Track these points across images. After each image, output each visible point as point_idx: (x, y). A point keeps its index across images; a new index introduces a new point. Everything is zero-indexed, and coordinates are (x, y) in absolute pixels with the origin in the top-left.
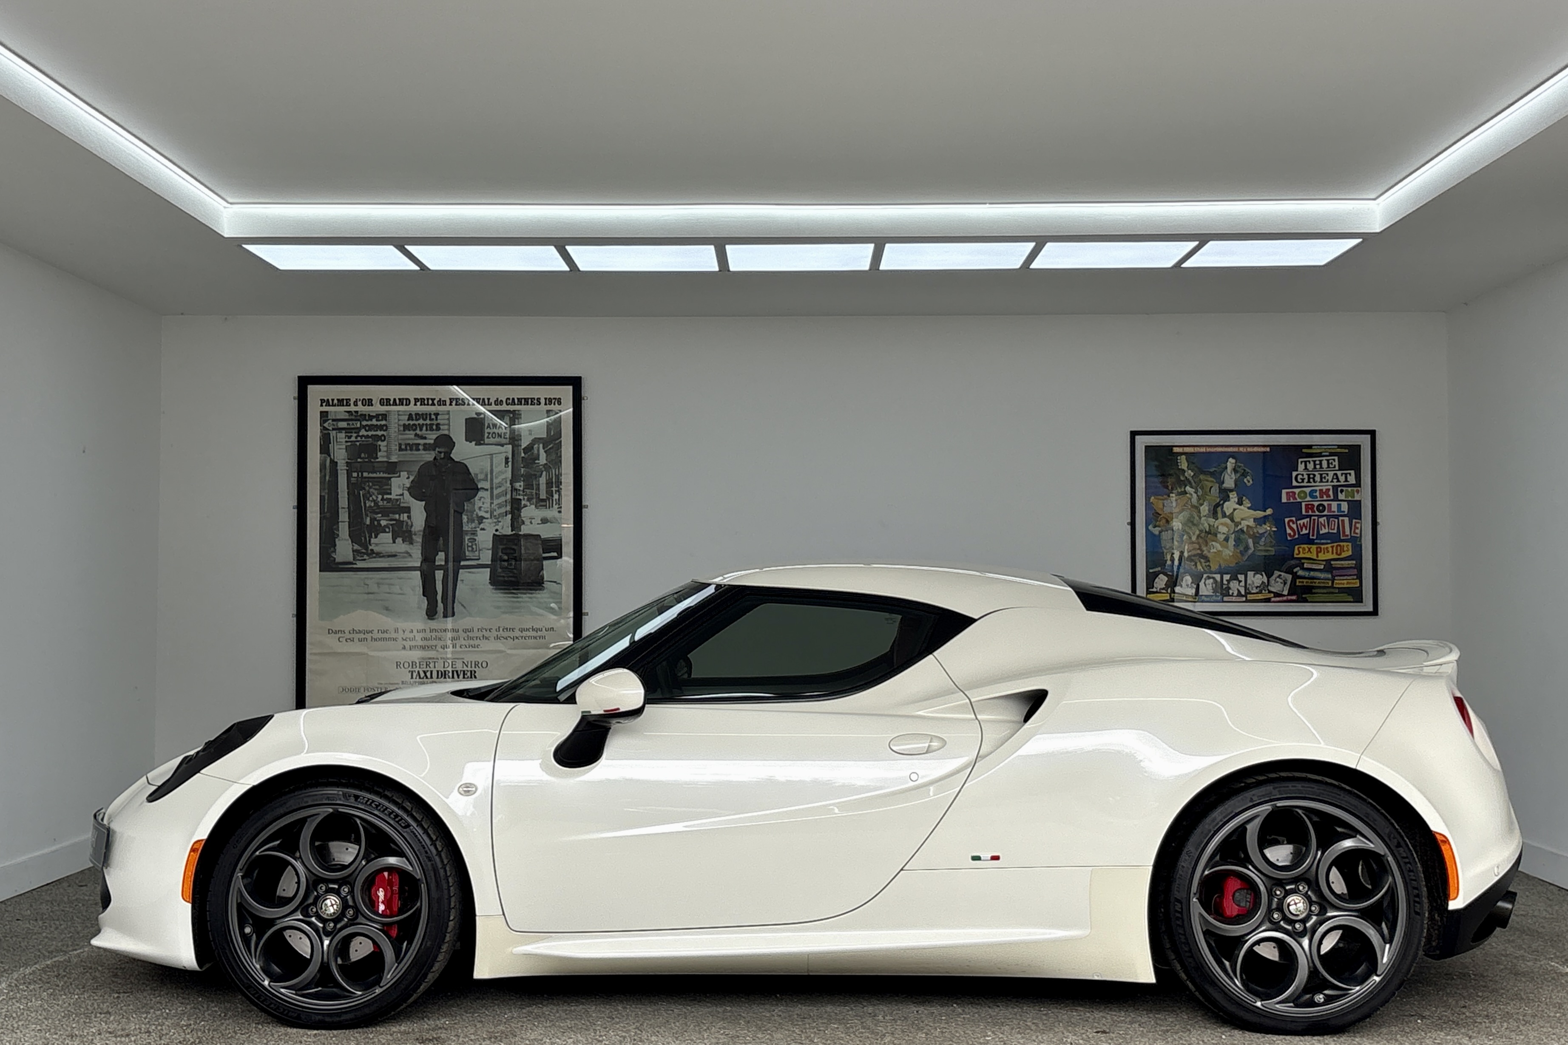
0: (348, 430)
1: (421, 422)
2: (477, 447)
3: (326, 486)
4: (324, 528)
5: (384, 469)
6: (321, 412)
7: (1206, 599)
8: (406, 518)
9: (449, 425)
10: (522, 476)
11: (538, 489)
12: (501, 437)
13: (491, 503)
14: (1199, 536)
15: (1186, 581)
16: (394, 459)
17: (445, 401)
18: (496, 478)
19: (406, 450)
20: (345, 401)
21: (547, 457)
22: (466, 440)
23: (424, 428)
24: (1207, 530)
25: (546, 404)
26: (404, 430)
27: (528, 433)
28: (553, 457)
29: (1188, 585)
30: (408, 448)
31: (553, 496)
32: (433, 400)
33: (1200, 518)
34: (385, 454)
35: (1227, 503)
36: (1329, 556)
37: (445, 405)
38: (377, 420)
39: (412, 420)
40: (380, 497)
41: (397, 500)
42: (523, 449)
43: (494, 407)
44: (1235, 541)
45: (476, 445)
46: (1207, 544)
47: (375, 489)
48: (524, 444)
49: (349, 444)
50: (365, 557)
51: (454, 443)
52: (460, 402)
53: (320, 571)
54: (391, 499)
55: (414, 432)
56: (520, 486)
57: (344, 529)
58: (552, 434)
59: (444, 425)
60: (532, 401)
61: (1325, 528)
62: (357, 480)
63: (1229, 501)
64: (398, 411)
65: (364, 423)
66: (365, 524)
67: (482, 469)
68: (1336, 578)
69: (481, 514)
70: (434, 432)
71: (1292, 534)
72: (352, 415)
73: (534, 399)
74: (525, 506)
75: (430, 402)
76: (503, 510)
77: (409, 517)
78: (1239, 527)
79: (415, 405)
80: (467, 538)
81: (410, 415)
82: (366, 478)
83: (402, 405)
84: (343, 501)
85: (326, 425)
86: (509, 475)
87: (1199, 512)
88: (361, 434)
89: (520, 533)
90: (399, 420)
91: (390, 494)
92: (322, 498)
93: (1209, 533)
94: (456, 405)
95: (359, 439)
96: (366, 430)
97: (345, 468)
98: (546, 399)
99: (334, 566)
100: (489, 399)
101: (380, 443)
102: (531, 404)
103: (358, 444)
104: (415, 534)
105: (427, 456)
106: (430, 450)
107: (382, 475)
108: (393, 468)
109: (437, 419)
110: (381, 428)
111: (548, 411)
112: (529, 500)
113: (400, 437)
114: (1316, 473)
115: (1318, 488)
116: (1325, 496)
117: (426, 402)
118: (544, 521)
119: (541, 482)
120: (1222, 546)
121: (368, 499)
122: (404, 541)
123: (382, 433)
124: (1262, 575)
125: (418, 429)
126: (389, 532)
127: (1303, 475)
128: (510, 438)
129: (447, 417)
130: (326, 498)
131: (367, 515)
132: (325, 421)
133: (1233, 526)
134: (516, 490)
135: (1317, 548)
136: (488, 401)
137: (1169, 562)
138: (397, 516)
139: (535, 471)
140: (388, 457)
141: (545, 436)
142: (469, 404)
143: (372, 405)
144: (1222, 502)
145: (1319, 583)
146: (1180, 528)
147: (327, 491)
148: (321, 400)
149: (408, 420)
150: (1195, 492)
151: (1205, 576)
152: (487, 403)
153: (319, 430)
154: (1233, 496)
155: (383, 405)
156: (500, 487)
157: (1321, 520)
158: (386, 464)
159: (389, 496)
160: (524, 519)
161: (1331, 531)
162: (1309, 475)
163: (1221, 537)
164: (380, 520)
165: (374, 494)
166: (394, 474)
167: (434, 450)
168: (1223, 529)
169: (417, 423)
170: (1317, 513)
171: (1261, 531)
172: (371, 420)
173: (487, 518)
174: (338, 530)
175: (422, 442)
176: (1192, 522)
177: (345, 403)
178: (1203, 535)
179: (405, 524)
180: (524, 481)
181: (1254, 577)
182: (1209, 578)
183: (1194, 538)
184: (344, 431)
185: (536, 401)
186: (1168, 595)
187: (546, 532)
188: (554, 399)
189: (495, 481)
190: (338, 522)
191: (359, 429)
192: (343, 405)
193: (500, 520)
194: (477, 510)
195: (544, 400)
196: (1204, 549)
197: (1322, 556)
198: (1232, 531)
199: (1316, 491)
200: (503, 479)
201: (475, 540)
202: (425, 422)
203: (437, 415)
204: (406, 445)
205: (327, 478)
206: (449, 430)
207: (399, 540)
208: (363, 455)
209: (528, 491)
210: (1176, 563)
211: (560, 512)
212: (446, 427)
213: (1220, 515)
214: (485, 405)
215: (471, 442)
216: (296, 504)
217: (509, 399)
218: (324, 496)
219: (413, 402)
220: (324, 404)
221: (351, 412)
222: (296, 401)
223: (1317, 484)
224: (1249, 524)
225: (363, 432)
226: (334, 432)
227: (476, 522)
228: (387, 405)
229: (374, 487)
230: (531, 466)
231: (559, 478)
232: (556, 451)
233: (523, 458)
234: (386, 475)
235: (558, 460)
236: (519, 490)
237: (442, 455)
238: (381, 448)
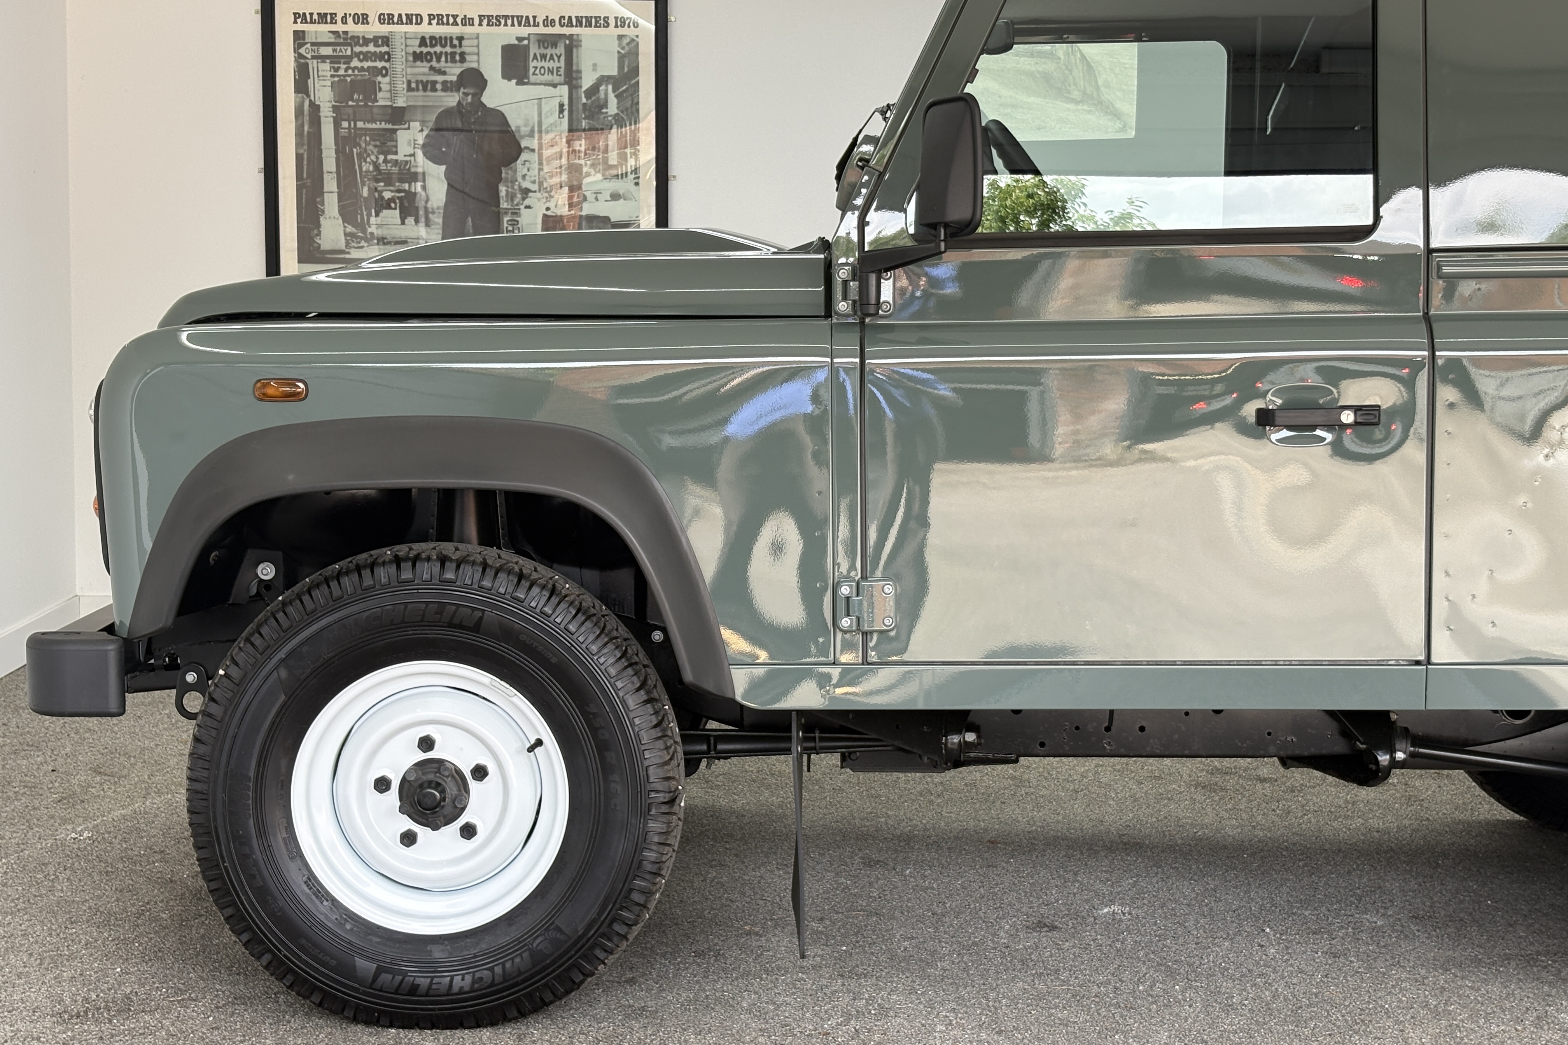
0: (334, 60)
1: (438, 49)
2: (518, 87)
3: (306, 138)
4: (304, 201)
5: (387, 117)
6: (296, 33)
8: (419, 189)
9: (478, 54)
10: (584, 131)
11: (606, 151)
12: (552, 74)
13: (540, 170)
16: (401, 103)
17: (472, 19)
18: (547, 132)
19: (418, 90)
20: (329, 17)
21: (618, 103)
22: (504, 76)
23: (443, 59)
25: (616, 26)
26: (415, 60)
27: (591, 68)
28: (628, 104)
30: (421, 87)
31: (626, 161)
32: (455, 17)
34: (388, 95)
37: (473, 25)
38: (376, 45)
39: (426, 46)
40: (382, 157)
41: (407, 162)
42: (585, 92)
43: (542, 30)
45: (517, 84)
47: (375, 146)
48: (587, 82)
49: (336, 79)
50: (363, 243)
51: (486, 81)
52: (494, 21)
53: (300, 261)
54: (397, 160)
55: (428, 65)
56: (581, 146)
57: (331, 203)
58: (626, 70)
59: (469, 54)
60: (597, 22)
62: (350, 132)
64: (406, 33)
65: (357, 49)
66: (361, 196)
67: (528, 120)
69: (526, 184)
70: (458, 64)
72: (339, 36)
73: (600, 17)
74: (588, 175)
75: (451, 20)
76: (556, 180)
77: (424, 188)
79: (430, 24)
80: (506, 219)
81: (423, 39)
82: (361, 129)
83: (411, 23)
84: (330, 163)
85: (302, 51)
86: (563, 128)
88: (352, 65)
89: (584, 213)
90: (406, 46)
91: (396, 153)
92: (299, 158)
94: (488, 25)
95: (350, 72)
96: (361, 61)
97: (331, 114)
98: (616, 18)
99: (318, 255)
100: (535, 17)
101: (379, 78)
102: (596, 26)
103: (349, 79)
104: (433, 213)
105: (450, 99)
106: (451, 91)
107: (383, 125)
108: (398, 116)
109: (460, 46)
110: (381, 57)
111: (620, 37)
112: (593, 165)
113: (409, 70)
117: (445, 20)
118: (615, 197)
119: (610, 143)
121: (365, 161)
122: (417, 221)
123: (383, 64)
125: (434, 59)
126: (395, 209)
128: (566, 77)
129: (475, 42)
130: (305, 156)
131: (363, 184)
132: (301, 46)
134: (574, 151)
136: (534, 21)
138: (406, 186)
139: (603, 124)
140: (391, 99)
141: (614, 72)
142: (506, 25)
143: (368, 23)
147: (305, 147)
148: (295, 14)
149: (420, 46)
152: (532, 23)
153: (293, 59)
155: (384, 23)
156: (552, 146)
158: (390, 111)
159: (394, 157)
160: (586, 193)
164: (382, 192)
165: (373, 152)
166: (401, 124)
167: (458, 90)
169: (432, 50)
172: (367, 46)
173: (535, 192)
174: (323, 205)
175: (440, 78)
177: (329, 20)
179: (418, 196)
180: (584, 138)
184: (328, 61)
185: (602, 22)
187: (617, 212)
188: (628, 18)
189: (544, 138)
190: (322, 193)
191: (348, 59)
192: (326, 23)
193: (553, 193)
194: (520, 179)
195: (614, 20)
200: (556, 136)
201: (517, 221)
202: (444, 50)
203: (461, 39)
204: (417, 82)
205: (306, 128)
206: (478, 61)
207: (410, 220)
208: (356, 96)
209: (592, 153)
211: (637, 184)
212: (475, 58)
214: (529, 26)
215: (509, 80)
216: (262, 166)
217: (564, 17)
218: (302, 155)
219: (426, 19)
220: (299, 20)
221: (337, 32)
222: (259, 16)
225: (355, 63)
226: (315, 61)
227: (519, 196)
228: (389, 23)
229: (373, 143)
230: (596, 116)
231: (635, 135)
232: (632, 95)
233: (584, 104)
234: (390, 126)
235: (634, 109)
236: (579, 151)
237: (469, 98)
238: (381, 85)
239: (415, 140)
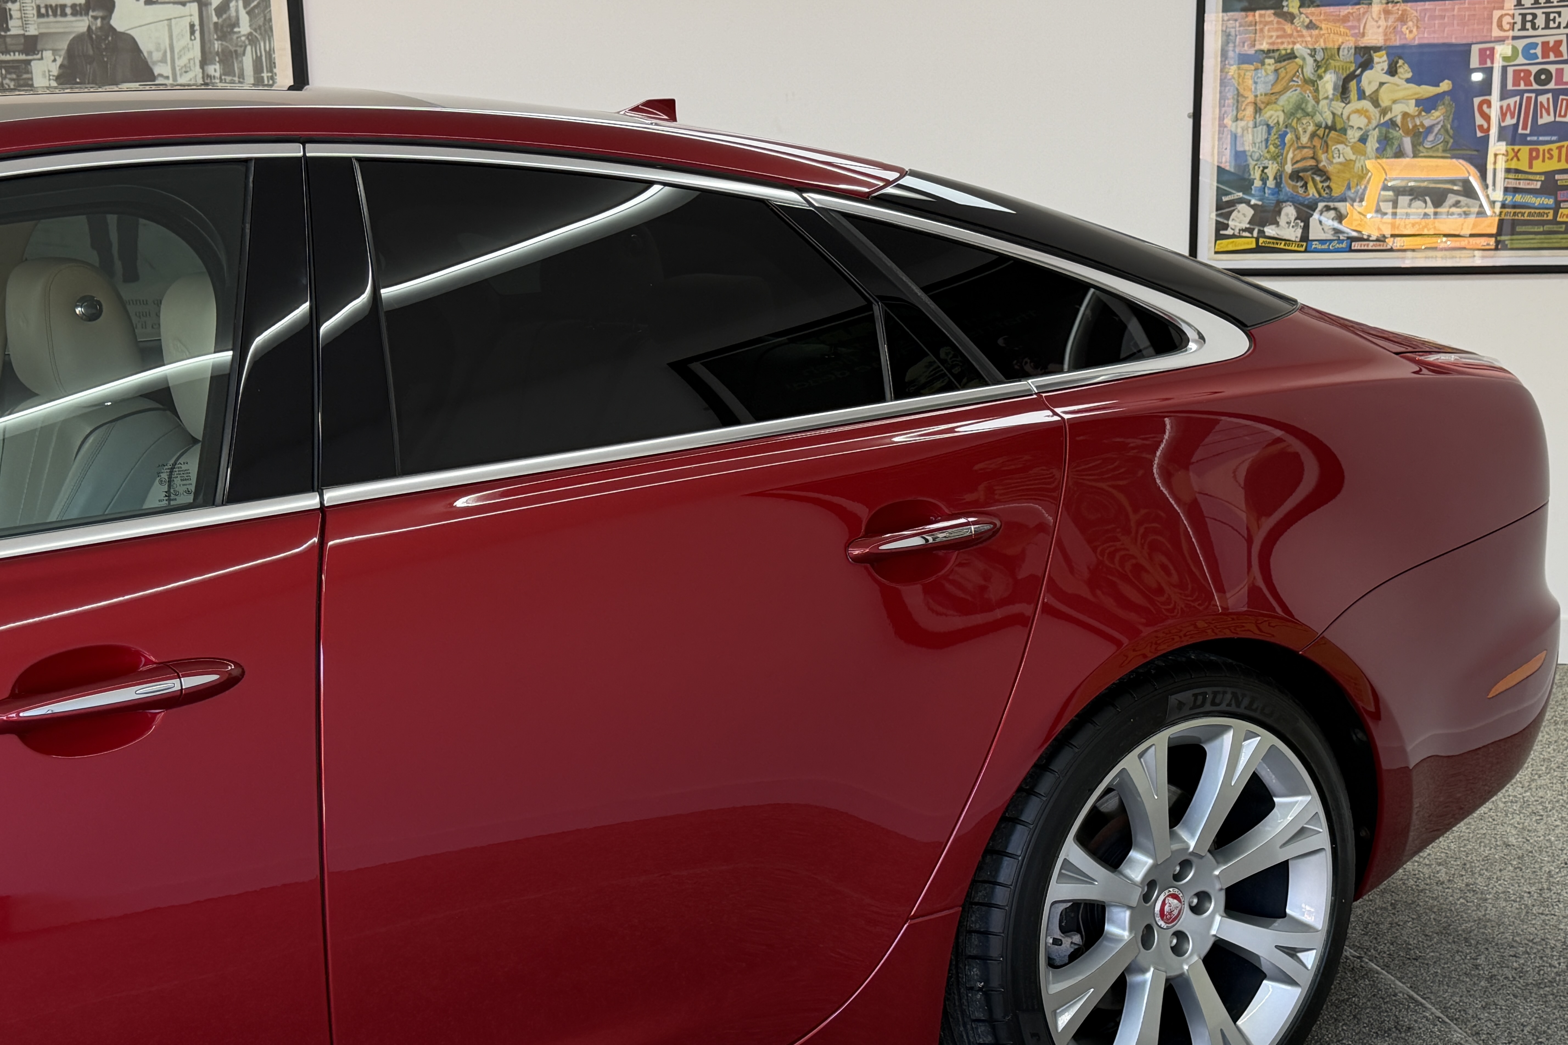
2: (148, 7)
5: (21, 47)
7: (1319, 247)
10: (217, 54)
11: (241, 75)
14: (1313, 135)
15: (1287, 215)
16: (32, 31)
18: (180, 57)
19: (48, 15)
21: (251, 20)
24: (1330, 123)
28: (261, 21)
29: (1288, 223)
30: (50, 13)
33: (1318, 102)
34: (19, 23)
35: (1367, 74)
36: (1552, 165)
42: (215, 10)
44: (1379, 141)
45: (146, 3)
46: (1326, 147)
47: (12, 80)
51: (114, 2)
56: (215, 70)
61: (1549, 114)
63: (1372, 68)
67: (159, 44)
68: (1562, 205)
71: (1486, 126)
78: (1388, 117)
86: (196, 52)
87: (1317, 90)
93: (1332, 128)
105: (78, 24)
106: (81, 15)
107: (18, 56)
108: (31, 45)
114: (1539, 12)
115: (1539, 40)
116: (1552, 55)
119: (244, 66)
120: (1354, 154)
124: (1425, 202)
127: (1513, 16)
133: (1378, 115)
134: (210, 77)
135: (1531, 151)
137: (1258, 183)
139: (237, 45)
140: (23, 28)
144: (1358, 72)
145: (1529, 214)
146: (1281, 121)
150: (1312, 56)
151: (1321, 205)
154: (1381, 61)
156: (186, 72)
157: (1542, 99)
158: (23, 41)
161: (1558, 119)
162: (1524, 16)
163: (1353, 135)
166: (34, 54)
167: (87, 14)
168: (1357, 121)
170: (1535, 86)
171: (1427, 123)
176: (1303, 110)
178: (1320, 132)
180: (219, 62)
181: (1410, 206)
182: (1328, 208)
183: (1304, 139)
186: (1254, 240)
189: (177, 63)
196: (1323, 157)
197: (1539, 166)
198: (1374, 123)
199: (1537, 44)
200: (189, 60)
204: (46, 7)
209: (228, 78)
210: (1271, 183)
213: (1353, 95)
223: (1539, 32)
224: (1407, 110)
229: (8, 76)
230: (229, 37)
231: (270, 56)
232: (263, 11)
233: (216, 24)
234: (23, 57)
235: (267, 27)
236: (214, 77)
237: (99, 22)
238: (12, 12)
239: (49, 71)
